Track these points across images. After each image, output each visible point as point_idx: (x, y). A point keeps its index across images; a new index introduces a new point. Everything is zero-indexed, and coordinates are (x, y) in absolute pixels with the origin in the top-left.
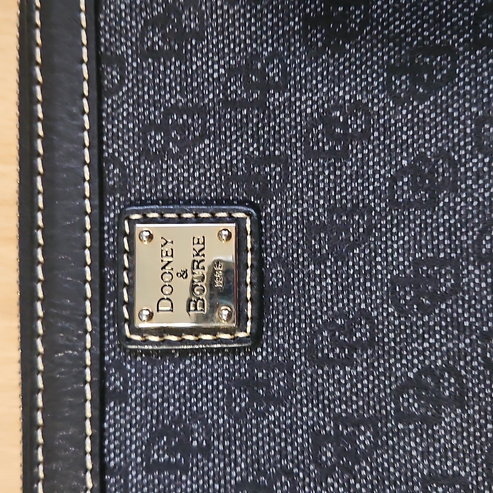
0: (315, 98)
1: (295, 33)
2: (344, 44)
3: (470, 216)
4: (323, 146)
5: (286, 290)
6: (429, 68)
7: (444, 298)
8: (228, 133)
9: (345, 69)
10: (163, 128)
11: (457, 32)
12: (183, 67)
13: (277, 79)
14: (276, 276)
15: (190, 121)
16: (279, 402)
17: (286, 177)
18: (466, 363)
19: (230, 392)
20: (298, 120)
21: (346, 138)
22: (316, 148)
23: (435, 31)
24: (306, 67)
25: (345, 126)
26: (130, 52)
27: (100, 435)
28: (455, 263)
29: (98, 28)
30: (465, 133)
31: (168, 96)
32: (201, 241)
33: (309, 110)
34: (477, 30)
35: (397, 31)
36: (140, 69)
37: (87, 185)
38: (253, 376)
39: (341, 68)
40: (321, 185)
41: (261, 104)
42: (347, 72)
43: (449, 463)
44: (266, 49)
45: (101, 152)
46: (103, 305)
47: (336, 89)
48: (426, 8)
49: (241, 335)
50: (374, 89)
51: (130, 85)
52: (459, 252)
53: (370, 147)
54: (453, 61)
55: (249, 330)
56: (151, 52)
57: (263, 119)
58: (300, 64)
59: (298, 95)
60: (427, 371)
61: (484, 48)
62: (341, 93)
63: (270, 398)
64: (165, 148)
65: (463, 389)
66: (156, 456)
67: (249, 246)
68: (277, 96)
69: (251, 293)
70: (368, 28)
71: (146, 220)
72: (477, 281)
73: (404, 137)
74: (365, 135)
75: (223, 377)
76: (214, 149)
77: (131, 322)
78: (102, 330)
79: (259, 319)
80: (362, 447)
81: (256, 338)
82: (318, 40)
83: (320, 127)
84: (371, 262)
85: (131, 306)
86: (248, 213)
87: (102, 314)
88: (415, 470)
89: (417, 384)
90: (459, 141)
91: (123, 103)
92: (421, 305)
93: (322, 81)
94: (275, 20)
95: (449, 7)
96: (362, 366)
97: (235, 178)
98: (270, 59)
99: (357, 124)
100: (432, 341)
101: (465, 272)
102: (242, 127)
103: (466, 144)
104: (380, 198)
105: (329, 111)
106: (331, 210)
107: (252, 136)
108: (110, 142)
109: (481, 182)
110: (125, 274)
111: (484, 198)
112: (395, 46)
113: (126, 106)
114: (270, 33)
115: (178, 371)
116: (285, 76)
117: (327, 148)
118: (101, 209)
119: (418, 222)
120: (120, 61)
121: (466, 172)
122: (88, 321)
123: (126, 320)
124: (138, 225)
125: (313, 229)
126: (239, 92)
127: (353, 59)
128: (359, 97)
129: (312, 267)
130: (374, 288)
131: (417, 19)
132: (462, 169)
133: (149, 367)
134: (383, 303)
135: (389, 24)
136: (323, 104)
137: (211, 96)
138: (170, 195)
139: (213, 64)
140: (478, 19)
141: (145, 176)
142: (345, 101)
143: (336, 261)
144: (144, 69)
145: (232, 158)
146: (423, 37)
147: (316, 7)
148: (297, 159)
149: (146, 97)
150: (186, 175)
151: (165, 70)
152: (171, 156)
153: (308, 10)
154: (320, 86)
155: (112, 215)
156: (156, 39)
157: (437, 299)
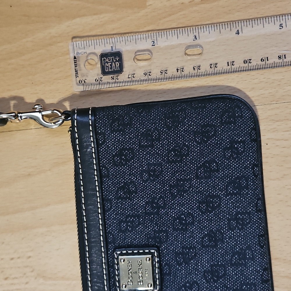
0: (175, 211)
1: (167, 190)
2: (184, 194)
3: (228, 251)
4: (179, 227)
5: (169, 274)
6: (212, 202)
7: (221, 277)
8: (147, 223)
9: (184, 202)
10: (126, 222)
11: (221, 191)
13: (162, 205)
14: (166, 269)
15: (134, 219)
17: (167, 236)
20: (170, 218)
21: (186, 224)
22: (176, 228)
23: (213, 190)
24: (171, 201)
25: (186, 220)
26: (113, 198)
29: (102, 190)
30: (225, 224)
31: (127, 212)
32: (141, 261)
33: (173, 215)
34: (227, 191)
35: (201, 190)
36: (117, 203)
37: (102, 242)
39: (183, 201)
40: (179, 240)
41: (158, 213)
44: (158, 196)
45: (106, 230)
46: (110, 281)
47: (182, 208)
48: (210, 183)
49: (156, 290)
50: (194, 209)
51: (114, 208)
52: (225, 262)
53: (194, 227)
54: (220, 200)
55: (158, 289)
56: (120, 198)
57: (159, 218)
58: (170, 200)
59: (169, 210)
61: (230, 196)
62: (184, 210)
64: (127, 228)
67: (156, 261)
68: (162, 210)
69: (158, 276)
70: (191, 189)
71: (122, 254)
72: (231, 272)
73: (205, 224)
74: (193, 223)
76: (143, 228)
78: (110, 289)
79: (161, 284)
82: (175, 192)
83: (178, 221)
84: (197, 265)
85: (119, 282)
86: (155, 250)
87: (110, 284)
90: (223, 226)
91: (112, 214)
93: (177, 206)
94: (160, 186)
95: (217, 183)
97: (150, 237)
98: (159, 199)
99: (190, 220)
101: (227, 269)
102: (152, 221)
103: (225, 227)
104: (199, 244)
105: (180, 216)
106: (183, 248)
107: (155, 224)
108: (108, 227)
109: (231, 240)
110: (116, 271)
111: (232, 245)
112: (200, 195)
113: (113, 215)
114: (159, 190)
116: (165, 204)
117: (180, 228)
118: (107, 249)
119: (211, 252)
120: (110, 201)
121: (226, 236)
122: (105, 287)
123: (118, 287)
124: (120, 256)
125: (177, 254)
126: (150, 210)
127: (187, 199)
128: (190, 211)
129: (178, 266)
130: (198, 274)
131: (207, 186)
132: (225, 235)
134: (201, 279)
135: (198, 188)
136: (178, 213)
137: (141, 211)
138: (129, 243)
139: (141, 201)
140: (227, 186)
141: (121, 238)
142: (185, 212)
143: (185, 265)
144: (118, 203)
145: (149, 231)
146: (210, 192)
147: (173, 182)
148: (170, 231)
149: (120, 212)
150: (134, 237)
151: (125, 203)
152: (129, 231)
153: (171, 183)
154: (177, 207)
155: (111, 251)
156: (121, 193)
157: (219, 278)
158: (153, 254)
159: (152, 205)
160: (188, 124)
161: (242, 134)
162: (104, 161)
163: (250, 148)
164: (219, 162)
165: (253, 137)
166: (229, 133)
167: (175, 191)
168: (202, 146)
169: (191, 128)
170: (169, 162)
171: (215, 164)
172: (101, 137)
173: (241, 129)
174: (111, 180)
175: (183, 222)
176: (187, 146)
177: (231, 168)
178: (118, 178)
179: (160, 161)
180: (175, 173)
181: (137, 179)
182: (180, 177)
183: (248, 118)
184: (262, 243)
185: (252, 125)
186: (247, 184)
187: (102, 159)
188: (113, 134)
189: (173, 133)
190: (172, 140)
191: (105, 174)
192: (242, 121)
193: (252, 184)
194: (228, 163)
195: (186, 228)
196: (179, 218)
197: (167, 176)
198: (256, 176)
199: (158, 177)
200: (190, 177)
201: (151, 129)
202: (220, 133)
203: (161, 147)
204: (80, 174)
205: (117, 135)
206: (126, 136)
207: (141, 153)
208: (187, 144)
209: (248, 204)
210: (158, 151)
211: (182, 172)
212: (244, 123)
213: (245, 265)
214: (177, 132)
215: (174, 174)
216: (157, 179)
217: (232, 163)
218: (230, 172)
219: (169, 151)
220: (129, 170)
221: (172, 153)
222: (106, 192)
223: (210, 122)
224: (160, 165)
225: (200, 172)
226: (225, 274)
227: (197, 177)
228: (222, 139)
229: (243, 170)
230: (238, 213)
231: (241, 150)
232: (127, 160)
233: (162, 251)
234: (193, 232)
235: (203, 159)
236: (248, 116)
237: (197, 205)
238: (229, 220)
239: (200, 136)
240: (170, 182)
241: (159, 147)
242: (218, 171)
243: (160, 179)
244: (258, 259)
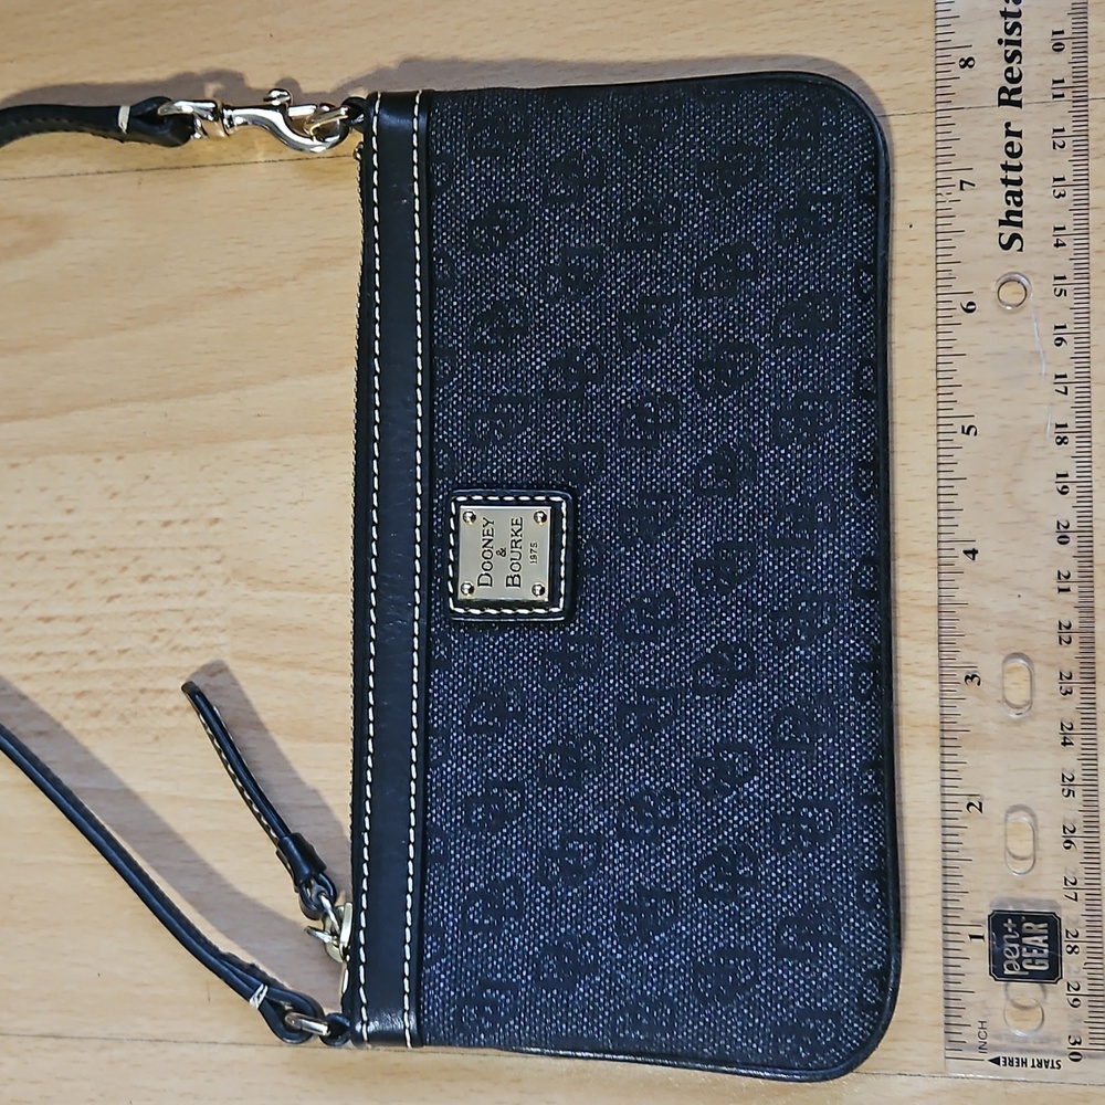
0: (629, 390)
1: (612, 328)
2: (656, 339)
3: (767, 503)
4: (636, 435)
5: (597, 571)
6: (733, 364)
7: (740, 579)
8: (548, 422)
9: (657, 362)
10: (491, 416)
11: (759, 332)
12: (509, 360)
13: (594, 371)
14: (590, 556)
15: (514, 410)
16: (588, 674)
17: (601, 464)
18: (757, 639)
19: (544, 663)
20: (614, 410)
21: (657, 428)
22: (629, 437)
23: (739, 329)
24: (621, 360)
25: (656, 416)
26: (460, 345)
27: (425, 699)
28: (752, 547)
29: (432, 322)
30: (765, 426)
31: (494, 387)
32: (519, 522)
33: (623, 401)
34: (777, 331)
35: (704, 328)
36: (469, 361)
37: (418, 468)
38: (566, 648)
39: (653, 362)
40: (634, 472)
41: (579, 395)
42: (658, 366)
43: (740, 732)
44: (585, 344)
45: (432, 437)
46: (430, 580)
47: (649, 382)
48: (731, 308)
49: (555, 610)
50: (683, 382)
51: (460, 376)
52: (756, 536)
53: (679, 437)
54: (755, 359)
55: (561, 605)
56: (480, 346)
57: (581, 408)
58: (616, 357)
59: (613, 386)
60: (722, 646)
61: (783, 348)
62: (653, 386)
63: (580, 670)
64: (490, 435)
65: (754, 663)
66: (475, 720)
67: (564, 528)
68: (594, 387)
69: (565, 572)
70: (679, 326)
71: (470, 502)
72: (771, 564)
73: (710, 428)
74: (675, 425)
75: (539, 650)
76: (535, 436)
77: (454, 595)
78: (430, 604)
79: (572, 596)
80: (663, 716)
81: (569, 613)
82: (633, 335)
83: (633, 417)
84: (676, 544)
85: (455, 581)
86: (566, 499)
87: (430, 588)
88: (709, 738)
89: (713, 658)
90: (759, 433)
91: (454, 392)
92: (720, 586)
93: (635, 375)
94: (593, 316)
95: (752, 308)
96: (665, 642)
97: (554, 464)
98: (588, 353)
99: (667, 415)
100: (728, 619)
101: (760, 556)
102: (561, 417)
103: (765, 436)
104: (686, 485)
105: (641, 403)
106: (642, 495)
107: (570, 425)
108: (440, 429)
109: (777, 472)
110: (451, 552)
111: (779, 486)
112: (702, 343)
113: (456, 395)
114: (588, 328)
115: (497, 643)
116: (602, 369)
117: (639, 437)
118: (430, 491)
119: (720, 508)
120: (453, 352)
121: (764, 462)
122: (417, 594)
123: (451, 595)
124: (462, 507)
125: (625, 514)
126: (559, 383)
127: (664, 354)
128: (669, 390)
129: (623, 549)
130: (678, 569)
131: (723, 318)
132: (761, 460)
133: (471, 639)
134: (686, 583)
135: (698, 322)
136: (637, 394)
137: (533, 387)
138: (494, 479)
139: (536, 356)
140: (778, 320)
141: (472, 461)
142: (657, 393)
143: (645, 543)
144: (473, 361)
145: (552, 445)
146: (728, 334)
147: (631, 305)
148: (611, 447)
149: (474, 387)
150: (509, 460)
151: (492, 362)
152: (496, 442)
153: (623, 308)
154: (634, 378)
155: (441, 497)
156: (484, 333)
157: (734, 579)
158: (555, 507)
159: (567, 371)
160: (684, 140)
161: (835, 178)
162: (443, 238)
163: (852, 216)
164: (761, 250)
165: (866, 189)
166: (798, 172)
167: (633, 331)
168: (718, 202)
169: (692, 151)
170: (623, 247)
171: (748, 256)
172: (441, 169)
173: (832, 162)
174: (458, 295)
175: (649, 421)
176: (675, 202)
177: (793, 268)
178: (477, 287)
179: (598, 241)
180: (636, 277)
181: (529, 291)
182: (651, 290)
183: (857, 137)
184: (865, 485)
185: (866, 155)
186: (836, 314)
187: (438, 234)
188: (475, 160)
189: (641, 164)
190: (636, 184)
191: (444, 276)
192: (837, 142)
193: (848, 316)
194: (787, 253)
195: (655, 438)
196: (639, 410)
197: (615, 288)
198: (865, 299)
199: (586, 288)
200: (676, 292)
201: (581, 149)
202: (771, 169)
203: (605, 202)
204: (376, 271)
205: (486, 164)
206: (508, 170)
207: (547, 218)
208: (677, 198)
209: (834, 370)
210: (596, 215)
211: (656, 277)
212: (842, 147)
213: (811, 544)
214: (653, 162)
215: (633, 281)
216: (585, 295)
217: (797, 255)
218: (790, 279)
219: (626, 216)
220: (510, 265)
221: (634, 220)
222: (441, 330)
223: (747, 138)
224: (597, 253)
225: (707, 277)
226: (751, 571)
227: (697, 291)
228: (775, 187)
229: (828, 275)
230: (801, 396)
231: (826, 220)
232: (505, 237)
233: (585, 502)
234: (672, 451)
235: (716, 241)
236: (856, 130)
237: (690, 373)
238: (776, 415)
239: (715, 176)
240: (621, 305)
241: (597, 202)
242: (755, 275)
243: (594, 297)
244: (849, 528)
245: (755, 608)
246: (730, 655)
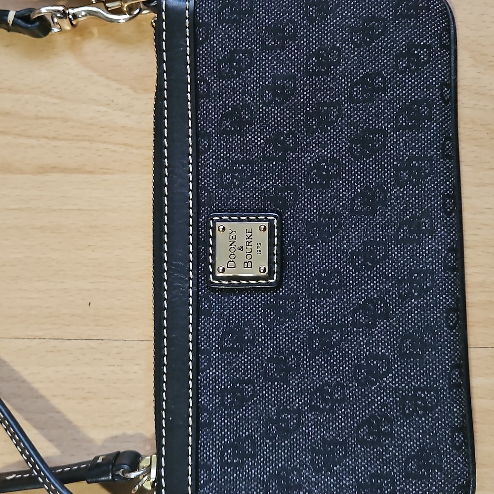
0: (312, 156)
1: (302, 120)
2: (327, 127)
3: (393, 219)
4: (316, 181)
5: (295, 258)
6: (372, 141)
7: (378, 262)
8: (265, 174)
9: (327, 140)
10: (232, 171)
11: (387, 122)
12: (242, 139)
13: (291, 145)
14: (290, 250)
15: (245, 168)
16: (291, 317)
17: (296, 198)
18: (389, 295)
19: (265, 311)
20: (303, 167)
21: (328, 177)
22: (312, 182)
23: (375, 121)
24: (307, 139)
25: (327, 171)
26: (214, 131)
27: (196, 333)
28: (385, 244)
29: (197, 118)
30: (391, 175)
31: (233, 155)
32: (250, 231)
33: (308, 162)
34: (398, 122)
36: (219, 141)
37: (191, 201)
38: (278, 303)
39: (326, 140)
40: (315, 202)
41: (283, 159)
42: (329, 142)
43: (380, 349)
44: (286, 130)
45: (198, 184)
46: (198, 265)
47: (323, 151)
48: (371, 109)
49: (271, 281)
50: (343, 151)
51: (214, 149)
52: (387, 238)
53: (341, 182)
55: (275, 278)
56: (225, 132)
57: (284, 166)
58: (304, 137)
59: (303, 154)
60: (369, 300)
61: (401, 131)
62: (326, 153)
63: (286, 315)
64: (232, 181)
65: (387, 310)
66: (226, 344)
67: (276, 234)
68: (291, 154)
69: (277, 259)
70: (340, 119)
71: (221, 220)
72: (396, 253)
73: (359, 177)
74: (339, 175)
75: (262, 304)
76: (258, 182)
77: (213, 273)
78: (198, 278)
79: (280, 273)
80: (335, 340)
81: (279, 283)
82: (313, 125)
83: (314, 171)
84: (341, 243)
85: (213, 265)
86: (275, 217)
87: (198, 270)
88: (362, 353)
90: (388, 179)
91: (210, 158)
92: (366, 266)
93: (315, 147)
94: (291, 114)
95: (383, 108)
96: (335, 298)
97: (269, 198)
98: (288, 135)
100: (372, 284)
101: (390, 248)
102: (272, 171)
103: (391, 181)
104: (346, 209)
105: (319, 163)
106: (320, 215)
107: (278, 176)
108: (203, 179)
109: (398, 201)
110: (210, 248)
111: (400, 209)
112: (354, 129)
113: (211, 160)
114: (288, 121)
115: (238, 300)
117: (318, 182)
118: (198, 215)
119: (366, 222)
120: (209, 136)
121: (391, 196)
122: (191, 273)
123: (211, 273)
124: (217, 223)
126: (271, 152)
127: (332, 135)
128: (335, 155)
129: (309, 246)
130: (342, 257)
131: (366, 114)
132: (389, 195)
133: (223, 298)
134: (346, 265)
135: (351, 117)
136: (316, 159)
137: (256, 154)
138: (234, 207)
139: (258, 137)
140: (398, 115)
141: (221, 197)
142: (328, 158)
143: (322, 243)
144: (221, 140)
145: (268, 188)
146: (369, 124)
147: (312, 108)
148: (302, 188)
149: (222, 155)
150: (243, 196)
151: (232, 141)
152: (235, 186)
153: (308, 109)
154: (314, 149)
155: (203, 218)
156: (228, 124)
157: (375, 262)
158: (271, 222)
159: (275, 145)
160: (342, 14)
161: (428, 35)
162: (204, 70)
163: (437, 57)
164: (387, 76)
165: (444, 42)
166: (407, 32)
167: (314, 122)
168: (362, 49)
169: (346, 21)
170: (308, 74)
171: (380, 79)
172: (202, 30)
173: (425, 27)
174: (212, 103)
175: (324, 173)
176: (338, 49)
177: (405, 86)
178: (223, 98)
179: (293, 71)
180: (315, 92)
181: (254, 99)
182: (324, 98)
183: (439, 13)
184: (449, 208)
185: (444, 23)
186: (430, 112)
187: (200, 68)
188: (222, 25)
189: (318, 28)
190: (315, 39)
191: (204, 91)
192: (428, 15)
193: (437, 112)
194: (402, 78)
195: (327, 182)
196: (318, 167)
197: (303, 98)
198: (446, 102)
199: (287, 97)
200: (339, 100)
201: (283, 19)
202: (391, 30)
203: (297, 49)
204: (165, 89)
205: (228, 28)
206: (241, 31)
207: (264, 58)
208: (339, 47)
209: (430, 144)
210: (292, 56)
211: (327, 91)
212: (430, 18)
213: (419, 242)
214: (324, 27)
215: (313, 94)
216: (286, 102)
217: (408, 79)
218: (404, 92)
219: (309, 57)
220: (242, 85)
221: (314, 59)
222: (202, 122)
223: (377, 13)
224: (293, 77)
225: (356, 91)
227: (351, 99)
228: (394, 41)
229: (425, 90)
230: (411, 159)
231: (423, 59)
232: (240, 70)
233: (287, 219)
234: (338, 189)
235: (361, 71)
236: (438, 9)
237: (347, 146)
238: (398, 170)
239: (360, 34)
240: (306, 108)
241: (293, 49)
242: (384, 90)
243: (291, 103)
244: (441, 232)
245: (387, 278)
246: (374, 305)
